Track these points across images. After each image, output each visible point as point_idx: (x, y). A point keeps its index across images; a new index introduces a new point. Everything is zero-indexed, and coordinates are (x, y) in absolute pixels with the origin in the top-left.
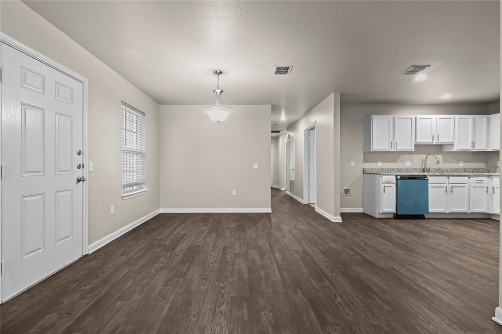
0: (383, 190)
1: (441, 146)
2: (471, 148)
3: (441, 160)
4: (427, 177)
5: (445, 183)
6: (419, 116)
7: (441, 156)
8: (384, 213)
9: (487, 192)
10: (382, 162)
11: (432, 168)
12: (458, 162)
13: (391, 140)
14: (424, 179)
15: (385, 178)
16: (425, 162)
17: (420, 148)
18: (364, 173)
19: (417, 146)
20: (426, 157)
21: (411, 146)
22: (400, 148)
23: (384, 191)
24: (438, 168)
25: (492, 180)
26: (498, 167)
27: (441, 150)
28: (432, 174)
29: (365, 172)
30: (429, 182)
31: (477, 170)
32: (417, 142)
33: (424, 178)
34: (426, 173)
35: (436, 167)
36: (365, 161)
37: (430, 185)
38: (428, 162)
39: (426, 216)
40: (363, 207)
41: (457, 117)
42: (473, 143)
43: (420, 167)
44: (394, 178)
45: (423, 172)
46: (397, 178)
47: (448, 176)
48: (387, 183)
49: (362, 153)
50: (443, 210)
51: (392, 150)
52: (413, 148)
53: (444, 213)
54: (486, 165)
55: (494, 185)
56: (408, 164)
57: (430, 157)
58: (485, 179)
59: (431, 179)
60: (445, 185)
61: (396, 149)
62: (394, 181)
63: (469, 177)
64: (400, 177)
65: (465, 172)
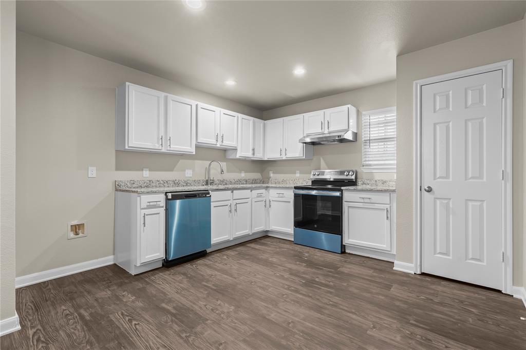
0: (142, 222)
1: (225, 151)
2: (252, 156)
3: (225, 169)
4: (209, 193)
5: (229, 200)
6: (201, 105)
7: (225, 163)
8: (144, 265)
9: (265, 206)
10: (149, 171)
11: (216, 179)
12: (240, 172)
13: (162, 133)
14: (206, 196)
15: (145, 199)
16: (208, 170)
17: (203, 151)
18: (116, 190)
19: (198, 147)
20: (210, 164)
21: (191, 147)
22: (176, 147)
23: (144, 224)
24: (222, 180)
25: (269, 192)
26: (270, 178)
27: (225, 156)
28: (215, 187)
29: (118, 188)
30: (212, 200)
31: (254, 181)
32: (199, 141)
33: (205, 194)
34: (209, 187)
35: (220, 177)
36: (118, 168)
37: (213, 204)
38: (212, 172)
39: (208, 251)
40: (114, 254)
41: (241, 116)
42: (253, 150)
43: (203, 178)
44: (163, 197)
45: (206, 185)
46: (167, 196)
47: (233, 190)
48: (149, 207)
49: (114, 152)
50: (227, 236)
51: (164, 150)
52: (193, 150)
53: (228, 241)
54: (262, 175)
55: (270, 198)
56: (189, 174)
57: (214, 164)
58: (263, 191)
59: (214, 196)
60: (228, 203)
61: (169, 149)
62: (163, 203)
63: (252, 189)
64: (172, 195)
65: (246, 184)
